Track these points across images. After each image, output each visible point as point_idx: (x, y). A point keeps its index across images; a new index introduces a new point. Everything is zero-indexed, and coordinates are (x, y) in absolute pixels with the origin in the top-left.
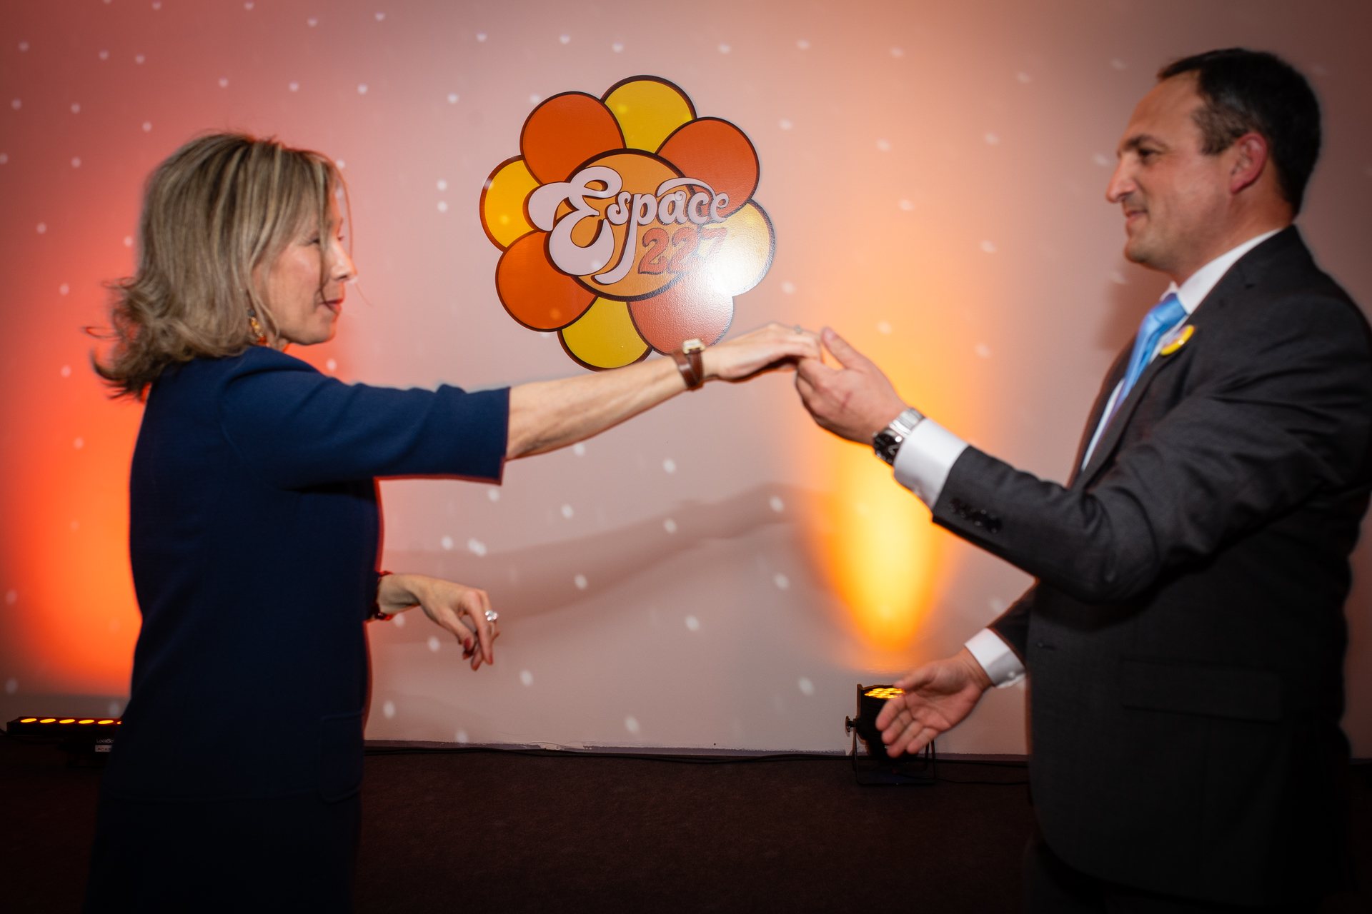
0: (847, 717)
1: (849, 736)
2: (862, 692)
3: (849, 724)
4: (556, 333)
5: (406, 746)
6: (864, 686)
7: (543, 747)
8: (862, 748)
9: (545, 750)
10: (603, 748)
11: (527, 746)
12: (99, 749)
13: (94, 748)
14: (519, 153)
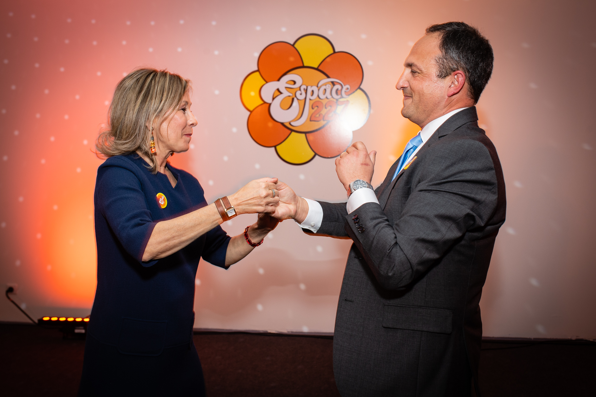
4: (273, 148)
5: (209, 331)
7: (269, 331)
9: (270, 333)
10: (296, 332)
11: (262, 331)
12: (77, 331)
13: (74, 331)
14: (257, 69)
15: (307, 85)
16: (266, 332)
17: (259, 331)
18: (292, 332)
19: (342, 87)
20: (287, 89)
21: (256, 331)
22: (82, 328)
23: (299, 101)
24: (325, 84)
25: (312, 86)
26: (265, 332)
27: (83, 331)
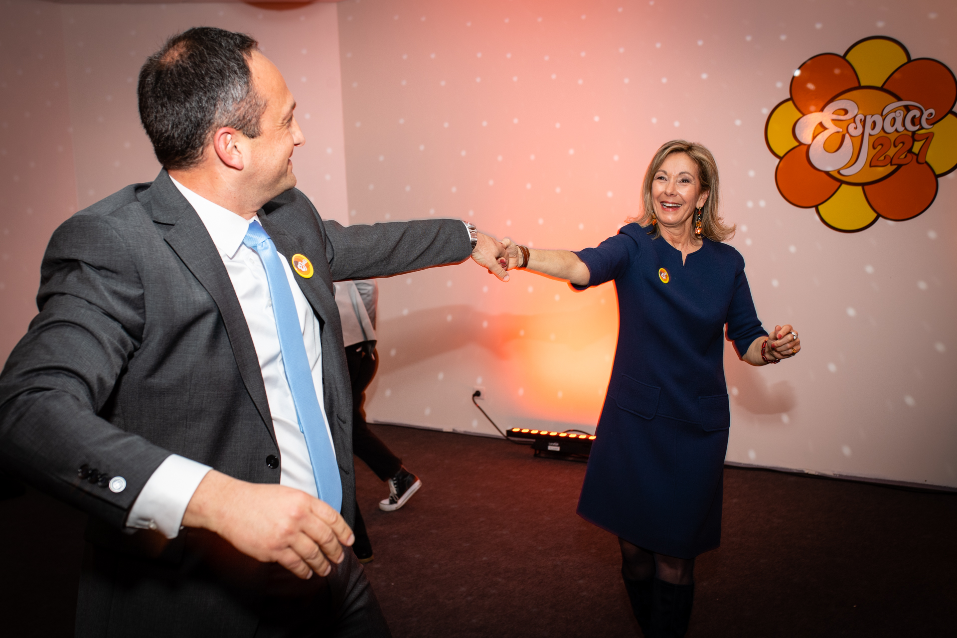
4: (814, 209)
7: (806, 471)
9: (807, 474)
10: (846, 476)
11: (796, 470)
12: (550, 448)
13: (547, 448)
14: (789, 96)
16: (801, 472)
17: (791, 469)
18: (840, 475)
21: (788, 469)
22: (557, 444)
27: (558, 449)
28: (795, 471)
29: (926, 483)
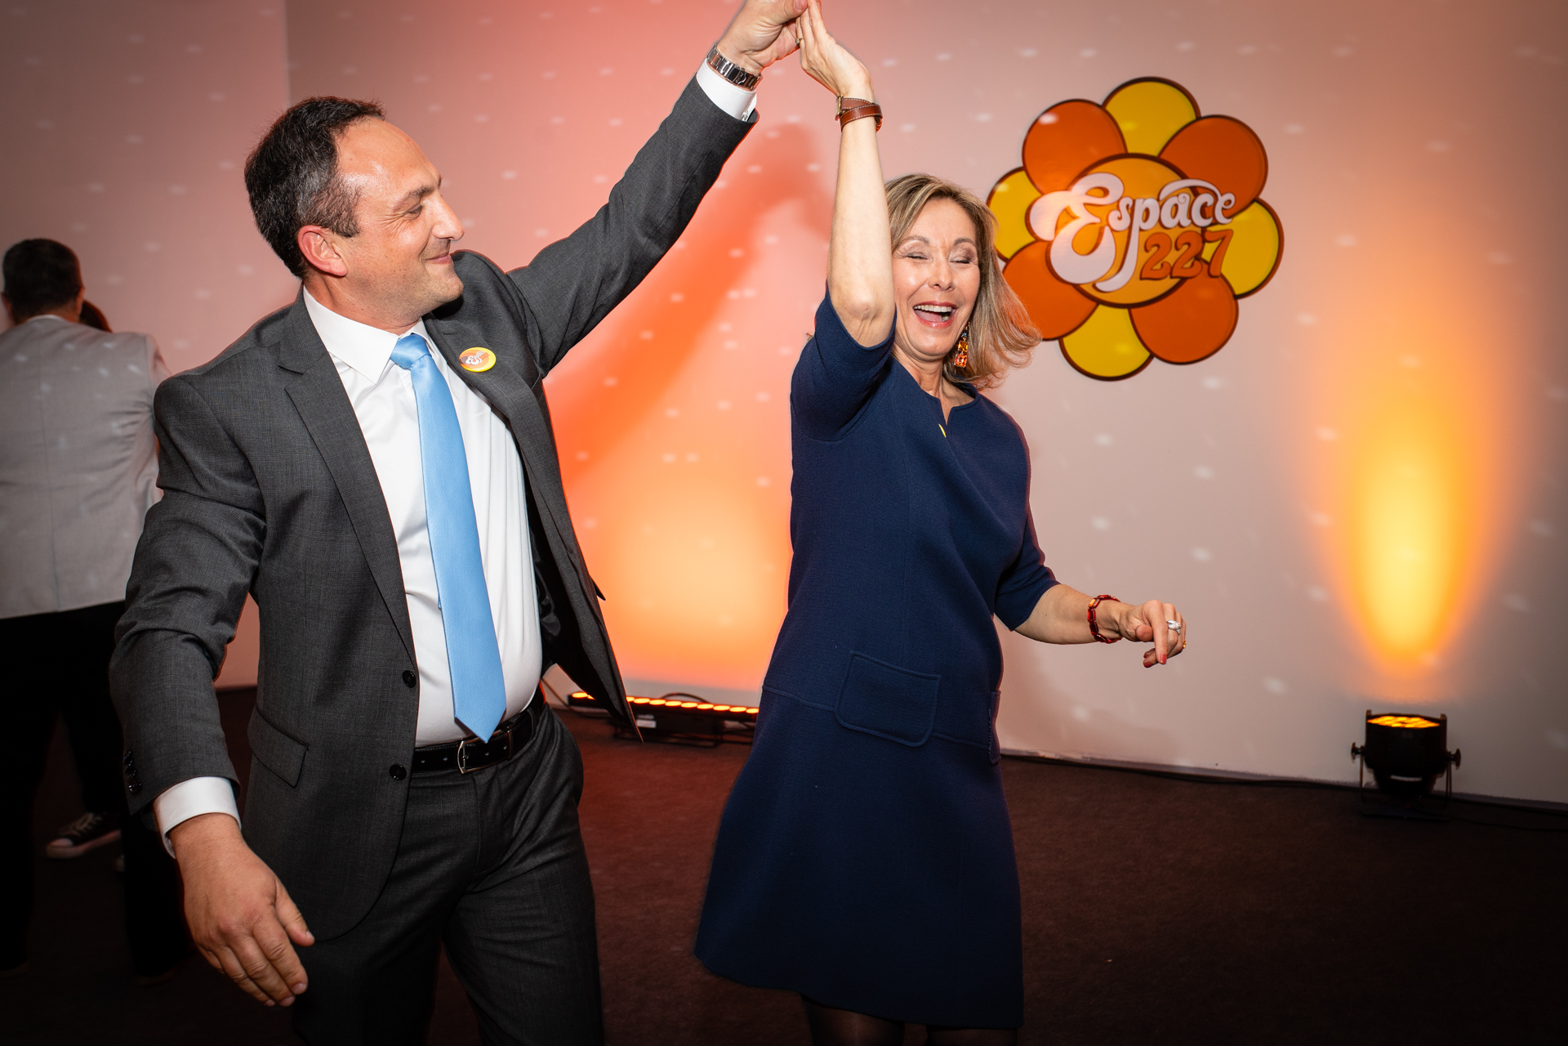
0: (1354, 744)
1: (1354, 762)
2: (1369, 716)
3: (1355, 751)
4: (1056, 343)
6: (1373, 713)
8: (1369, 778)
10: (1101, 760)
11: (1027, 752)
12: (640, 723)
14: (1020, 164)
15: (1134, 198)
16: (1035, 755)
17: (1018, 751)
18: (1092, 759)
19: (1216, 199)
20: (1089, 207)
21: (1013, 751)
22: (651, 717)
23: (1115, 233)
24: (1176, 193)
25: (1145, 199)
26: (1032, 755)
27: (652, 724)
28: (1025, 754)
29: (1218, 768)
